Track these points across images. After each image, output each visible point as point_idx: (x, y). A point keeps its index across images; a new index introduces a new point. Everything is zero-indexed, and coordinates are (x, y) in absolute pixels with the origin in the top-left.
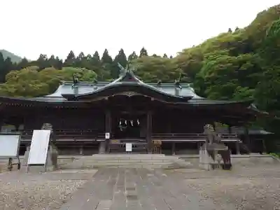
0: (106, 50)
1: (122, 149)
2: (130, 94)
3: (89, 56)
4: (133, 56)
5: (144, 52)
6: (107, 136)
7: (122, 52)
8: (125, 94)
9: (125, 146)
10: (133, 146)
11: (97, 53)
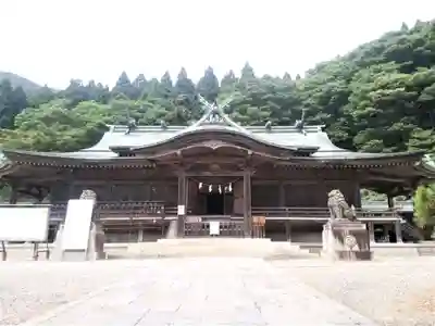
0: (183, 69)
1: (203, 231)
2: (214, 145)
3: (154, 80)
4: (229, 79)
5: (248, 71)
6: (181, 210)
8: (207, 144)
9: (208, 226)
11: (167, 74)
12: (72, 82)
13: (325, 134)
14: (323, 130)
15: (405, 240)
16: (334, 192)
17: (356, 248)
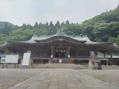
0: (51, 22)
3: (44, 24)
4: (63, 24)
6: (52, 56)
7: (58, 22)
8: (59, 39)
9: (59, 61)
10: (62, 61)
11: (47, 22)
13: (88, 38)
16: (92, 52)
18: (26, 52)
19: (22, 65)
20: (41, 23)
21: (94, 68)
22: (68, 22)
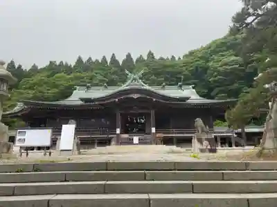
0: (113, 54)
1: (130, 142)
2: (135, 96)
3: (97, 61)
4: (140, 60)
6: (118, 131)
7: (129, 56)
8: (131, 96)
9: (132, 140)
10: (139, 140)
11: (104, 57)
12: (51, 62)
13: (194, 90)
14: (193, 88)
15: (236, 146)
16: (197, 119)
17: (209, 147)
18: (67, 123)
19: (60, 149)
20: (90, 59)
21: (202, 151)
22: (152, 54)
